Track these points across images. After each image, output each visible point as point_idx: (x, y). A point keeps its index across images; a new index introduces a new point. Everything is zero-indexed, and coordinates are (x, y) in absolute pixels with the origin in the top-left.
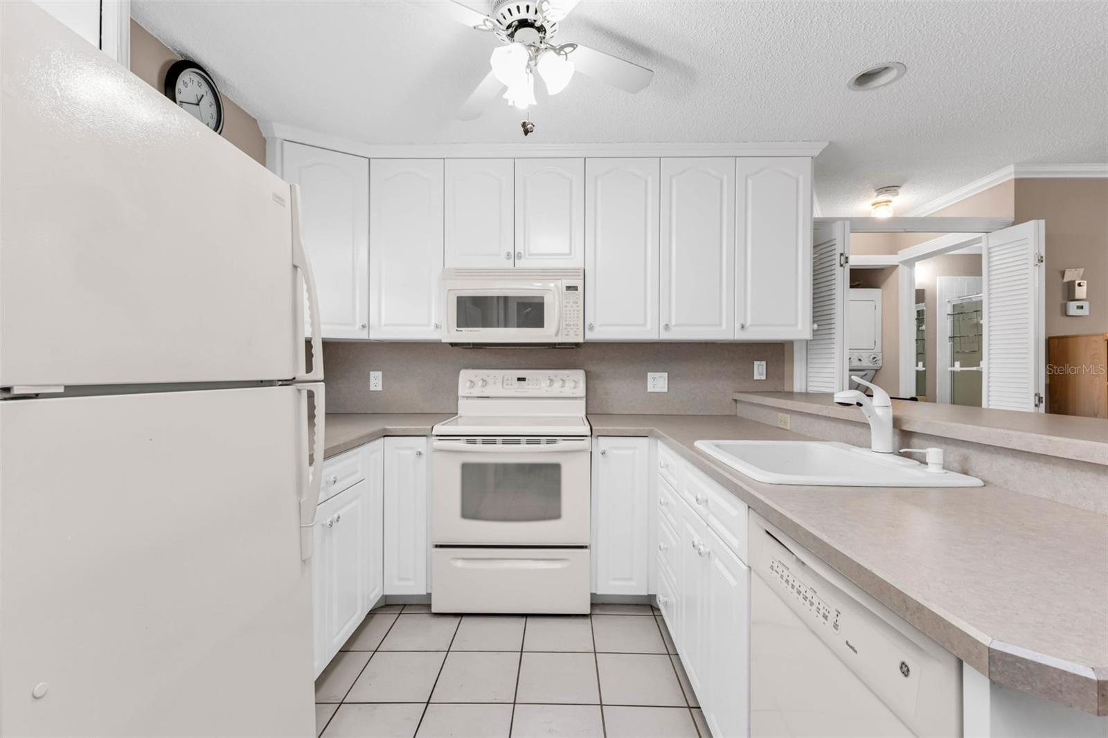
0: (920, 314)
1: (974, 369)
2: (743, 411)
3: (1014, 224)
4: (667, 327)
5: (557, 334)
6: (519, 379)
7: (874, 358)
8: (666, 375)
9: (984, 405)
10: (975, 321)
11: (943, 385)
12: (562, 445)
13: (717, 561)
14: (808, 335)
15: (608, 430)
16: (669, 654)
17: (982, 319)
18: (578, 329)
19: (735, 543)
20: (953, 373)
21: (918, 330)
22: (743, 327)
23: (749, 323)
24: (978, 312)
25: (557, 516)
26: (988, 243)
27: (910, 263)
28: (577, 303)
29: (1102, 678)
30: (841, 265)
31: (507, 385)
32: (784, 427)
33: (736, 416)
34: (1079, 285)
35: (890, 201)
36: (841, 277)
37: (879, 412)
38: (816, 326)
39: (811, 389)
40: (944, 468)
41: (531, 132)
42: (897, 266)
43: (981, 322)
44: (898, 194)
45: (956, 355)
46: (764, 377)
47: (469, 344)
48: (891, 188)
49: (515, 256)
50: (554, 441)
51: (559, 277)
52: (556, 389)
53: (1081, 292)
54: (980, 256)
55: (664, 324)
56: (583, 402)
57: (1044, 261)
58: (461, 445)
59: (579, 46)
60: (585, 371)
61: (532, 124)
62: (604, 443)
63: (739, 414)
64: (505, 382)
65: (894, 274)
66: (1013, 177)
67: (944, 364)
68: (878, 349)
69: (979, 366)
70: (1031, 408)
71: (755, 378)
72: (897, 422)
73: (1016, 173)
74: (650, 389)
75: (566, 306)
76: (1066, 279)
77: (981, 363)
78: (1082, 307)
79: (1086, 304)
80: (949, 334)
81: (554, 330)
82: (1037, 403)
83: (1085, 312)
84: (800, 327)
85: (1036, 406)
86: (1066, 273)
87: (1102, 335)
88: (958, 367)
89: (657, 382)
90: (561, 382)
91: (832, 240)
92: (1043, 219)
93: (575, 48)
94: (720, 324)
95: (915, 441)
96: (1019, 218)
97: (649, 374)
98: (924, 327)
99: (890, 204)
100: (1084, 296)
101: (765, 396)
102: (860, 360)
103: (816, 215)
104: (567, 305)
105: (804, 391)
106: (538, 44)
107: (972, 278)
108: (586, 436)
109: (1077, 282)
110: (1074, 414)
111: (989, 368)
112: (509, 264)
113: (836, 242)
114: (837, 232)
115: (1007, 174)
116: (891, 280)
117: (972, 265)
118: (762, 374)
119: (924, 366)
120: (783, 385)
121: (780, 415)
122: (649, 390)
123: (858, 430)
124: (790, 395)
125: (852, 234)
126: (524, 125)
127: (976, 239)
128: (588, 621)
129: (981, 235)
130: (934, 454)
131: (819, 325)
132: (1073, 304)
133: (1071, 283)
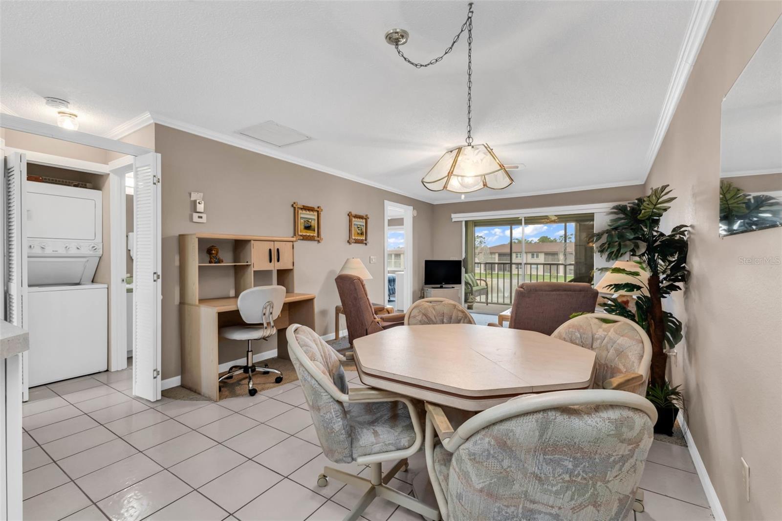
7: (94, 247)
26: (135, 164)
27: (122, 172)
34: (200, 203)
35: (75, 116)
42: (109, 174)
48: (58, 100)
53: (200, 207)
57: (160, 181)
66: (153, 121)
76: (193, 199)
78: (201, 217)
79: (204, 216)
82: (155, 278)
83: (204, 220)
85: (155, 281)
86: (192, 194)
92: (160, 153)
99: (77, 118)
100: (202, 211)
102: (78, 248)
109: (198, 201)
115: (146, 119)
132: (195, 215)
133: (195, 201)
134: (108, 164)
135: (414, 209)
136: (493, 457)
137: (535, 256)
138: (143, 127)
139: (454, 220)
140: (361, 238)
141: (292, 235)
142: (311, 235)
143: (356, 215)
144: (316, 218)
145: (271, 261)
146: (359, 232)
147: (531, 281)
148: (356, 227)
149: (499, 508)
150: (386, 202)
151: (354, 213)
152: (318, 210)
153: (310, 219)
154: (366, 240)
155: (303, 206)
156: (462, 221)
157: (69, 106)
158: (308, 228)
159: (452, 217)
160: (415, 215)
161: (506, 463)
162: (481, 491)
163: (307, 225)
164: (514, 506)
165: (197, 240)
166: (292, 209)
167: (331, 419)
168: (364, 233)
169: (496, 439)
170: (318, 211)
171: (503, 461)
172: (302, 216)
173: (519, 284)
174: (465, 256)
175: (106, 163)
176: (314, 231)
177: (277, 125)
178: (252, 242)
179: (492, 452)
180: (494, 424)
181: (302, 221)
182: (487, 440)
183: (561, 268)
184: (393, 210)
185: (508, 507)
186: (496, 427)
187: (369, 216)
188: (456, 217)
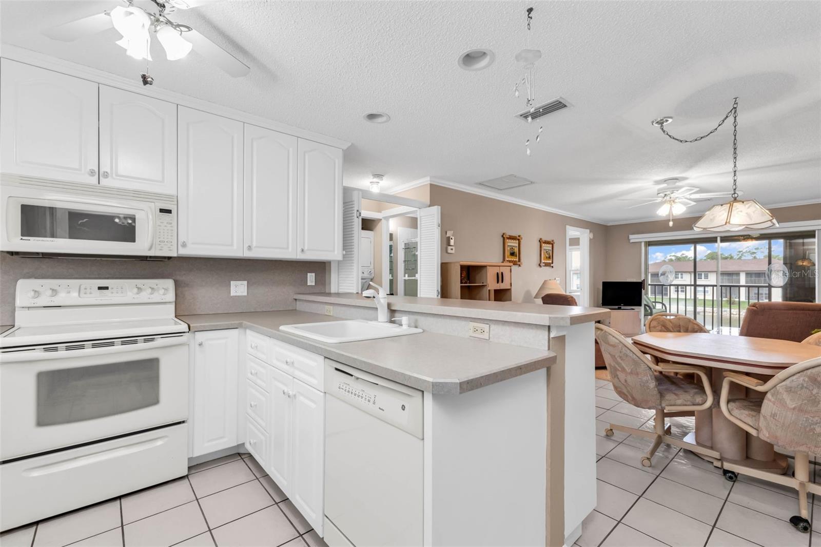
0: (391, 247)
1: (413, 278)
2: (300, 306)
3: (430, 206)
4: (250, 248)
5: (150, 249)
6: (100, 288)
7: (370, 272)
8: (245, 283)
9: (419, 296)
10: (413, 252)
11: (400, 287)
12: (159, 342)
13: (302, 398)
14: (340, 258)
15: (204, 326)
16: (257, 479)
17: (417, 251)
18: (172, 245)
19: (314, 381)
20: (405, 280)
21: (390, 256)
22: (303, 250)
23: (306, 248)
24: (415, 248)
25: (156, 402)
26: (420, 214)
27: (387, 218)
28: (171, 224)
29: (461, 381)
30: (357, 217)
31: (85, 293)
32: (329, 314)
33: (296, 310)
34: (452, 239)
35: (379, 183)
36: (357, 223)
37: (382, 301)
38: (344, 252)
39: (341, 291)
40: (409, 326)
41: (151, 84)
42: (382, 219)
43: (417, 253)
44: (382, 180)
45: (407, 271)
46: (314, 284)
47: (38, 253)
48: (379, 176)
49: (99, 174)
50: (152, 340)
51: (154, 201)
52: (145, 296)
53: (452, 242)
54: (417, 218)
55: (247, 245)
56: (173, 307)
57: (440, 226)
58: (38, 354)
59: (194, 30)
60: (174, 280)
61: (152, 79)
62: (200, 336)
63: (297, 309)
64: (82, 291)
65: (380, 224)
66: (429, 182)
67: (402, 277)
68: (372, 267)
69: (415, 276)
70: (436, 297)
71: (308, 284)
72: (389, 305)
73: (431, 181)
74: (233, 293)
75: (160, 226)
76: (447, 236)
77: (416, 275)
79: (453, 248)
80: (403, 259)
81: (147, 245)
82: (438, 294)
83: (453, 252)
84: (336, 252)
86: (448, 233)
87: (459, 262)
88: (407, 278)
89: (239, 288)
90: (150, 290)
91: (352, 201)
92: (440, 206)
93: (190, 30)
94: (288, 248)
95: (397, 315)
96: (432, 204)
97: (232, 282)
98: (392, 255)
99: (379, 184)
100: (453, 244)
101: (317, 296)
102: (363, 273)
103: (344, 185)
104: (161, 224)
105: (337, 292)
106: (157, 16)
107: (412, 230)
108: (184, 332)
109: (451, 237)
110: (450, 298)
111: (420, 278)
112: (94, 180)
113: (355, 202)
114: (355, 196)
115: (426, 181)
116: (378, 228)
117: (413, 223)
118: (313, 282)
119: (392, 277)
120: (325, 289)
121: (327, 307)
122: (232, 295)
123: (370, 312)
124: (329, 294)
125: (363, 199)
126: (144, 77)
127: (415, 211)
128: (186, 481)
129: (417, 209)
130: (405, 319)
131: (346, 252)
132: (450, 248)
133: (449, 237)
134: (381, 212)
135: (590, 232)
136: (806, 388)
137: (703, 276)
138: (421, 186)
139: (631, 241)
140: (549, 262)
141: (502, 261)
142: (515, 260)
143: (545, 241)
144: (517, 245)
145: (498, 282)
146: (547, 256)
147: (758, 301)
148: (545, 251)
149: (807, 418)
150: (567, 227)
151: (544, 239)
152: (519, 238)
153: (514, 246)
154: (552, 263)
155: (510, 236)
156: (641, 242)
157: (384, 178)
158: (512, 254)
159: (630, 238)
160: (592, 237)
161: (815, 391)
162: (794, 409)
163: (512, 252)
164: (818, 417)
165: (460, 267)
166: (502, 239)
167: (647, 381)
168: (551, 257)
169: (809, 377)
170: (519, 240)
171: (813, 390)
172: (509, 244)
173: (750, 304)
174: (645, 277)
175: (380, 211)
176: (516, 256)
177: (515, 177)
178: (488, 267)
179: (805, 385)
180: (807, 369)
181: (509, 248)
182: (802, 379)
183: (743, 290)
184: (573, 232)
185: (813, 417)
186: (810, 371)
187: (555, 241)
188: (634, 238)
